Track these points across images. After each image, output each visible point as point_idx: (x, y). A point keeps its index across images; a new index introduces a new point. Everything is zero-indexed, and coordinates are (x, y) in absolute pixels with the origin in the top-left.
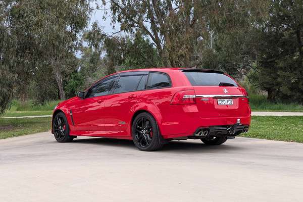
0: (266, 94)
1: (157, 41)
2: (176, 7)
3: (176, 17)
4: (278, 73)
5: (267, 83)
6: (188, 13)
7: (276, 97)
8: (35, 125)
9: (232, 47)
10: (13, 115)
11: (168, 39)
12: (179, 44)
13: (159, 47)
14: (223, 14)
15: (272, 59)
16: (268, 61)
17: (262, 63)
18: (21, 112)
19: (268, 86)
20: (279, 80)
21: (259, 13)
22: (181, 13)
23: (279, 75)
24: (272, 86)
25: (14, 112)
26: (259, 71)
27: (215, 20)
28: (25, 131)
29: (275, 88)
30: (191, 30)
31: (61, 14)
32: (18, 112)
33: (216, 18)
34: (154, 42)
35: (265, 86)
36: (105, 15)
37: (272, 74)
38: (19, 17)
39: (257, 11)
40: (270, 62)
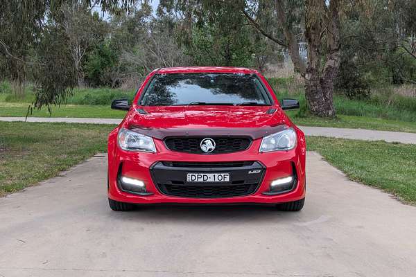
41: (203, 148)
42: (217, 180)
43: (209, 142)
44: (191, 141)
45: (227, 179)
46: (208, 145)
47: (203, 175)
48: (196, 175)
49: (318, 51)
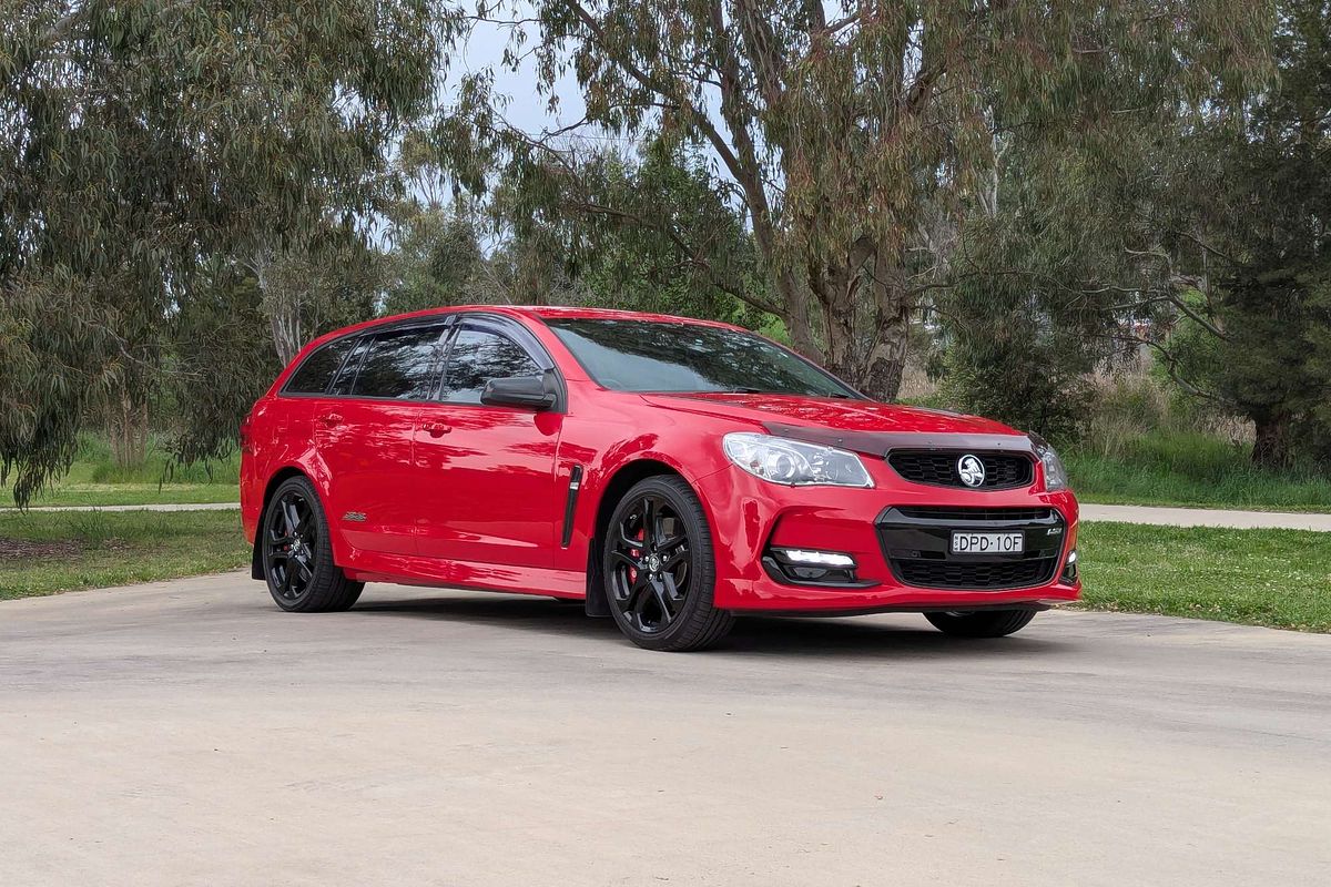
0: (1244, 432)
1: (748, 172)
2: (842, 16)
3: (844, 60)
4: (1309, 337)
5: (1255, 381)
6: (899, 44)
7: (1293, 451)
8: (182, 539)
9: (1093, 211)
10: (81, 498)
11: (799, 164)
12: (851, 189)
13: (756, 201)
14: (1062, 55)
15: (1284, 272)
16: (1264, 278)
17: (1234, 287)
18: (113, 488)
19: (1261, 398)
20: (1312, 367)
21: (1229, 50)
22: (864, 42)
23: (1311, 348)
24: (1279, 397)
25: (80, 487)
26: (1219, 326)
27: (1024, 80)
28: (139, 567)
29: (1290, 404)
30: (909, 124)
31: (312, 36)
32: (101, 488)
33: (1028, 70)
34: (733, 180)
35: (1247, 397)
36: (513, 48)
37: (1278, 342)
38: (124, 45)
39: (1222, 42)
40: (1272, 284)
41: (965, 476)
42: (1003, 550)
43: (972, 464)
44: (935, 462)
45: (1019, 548)
46: (971, 471)
47: (979, 536)
48: (969, 537)
49: (846, 324)
